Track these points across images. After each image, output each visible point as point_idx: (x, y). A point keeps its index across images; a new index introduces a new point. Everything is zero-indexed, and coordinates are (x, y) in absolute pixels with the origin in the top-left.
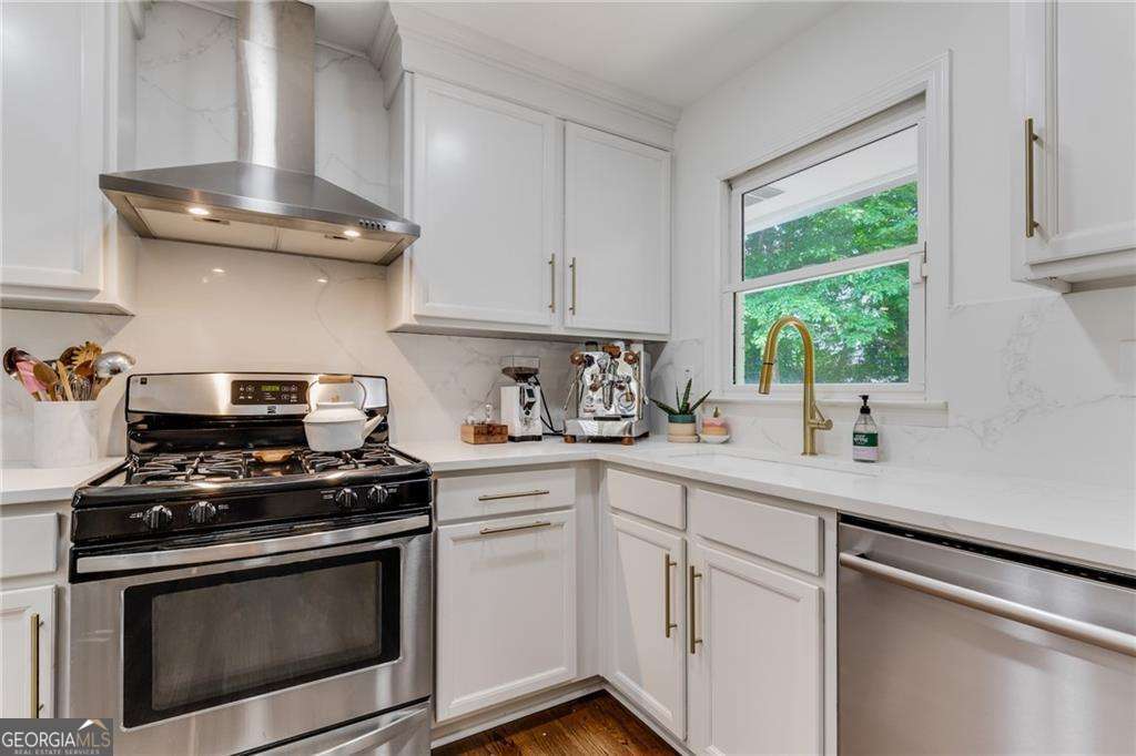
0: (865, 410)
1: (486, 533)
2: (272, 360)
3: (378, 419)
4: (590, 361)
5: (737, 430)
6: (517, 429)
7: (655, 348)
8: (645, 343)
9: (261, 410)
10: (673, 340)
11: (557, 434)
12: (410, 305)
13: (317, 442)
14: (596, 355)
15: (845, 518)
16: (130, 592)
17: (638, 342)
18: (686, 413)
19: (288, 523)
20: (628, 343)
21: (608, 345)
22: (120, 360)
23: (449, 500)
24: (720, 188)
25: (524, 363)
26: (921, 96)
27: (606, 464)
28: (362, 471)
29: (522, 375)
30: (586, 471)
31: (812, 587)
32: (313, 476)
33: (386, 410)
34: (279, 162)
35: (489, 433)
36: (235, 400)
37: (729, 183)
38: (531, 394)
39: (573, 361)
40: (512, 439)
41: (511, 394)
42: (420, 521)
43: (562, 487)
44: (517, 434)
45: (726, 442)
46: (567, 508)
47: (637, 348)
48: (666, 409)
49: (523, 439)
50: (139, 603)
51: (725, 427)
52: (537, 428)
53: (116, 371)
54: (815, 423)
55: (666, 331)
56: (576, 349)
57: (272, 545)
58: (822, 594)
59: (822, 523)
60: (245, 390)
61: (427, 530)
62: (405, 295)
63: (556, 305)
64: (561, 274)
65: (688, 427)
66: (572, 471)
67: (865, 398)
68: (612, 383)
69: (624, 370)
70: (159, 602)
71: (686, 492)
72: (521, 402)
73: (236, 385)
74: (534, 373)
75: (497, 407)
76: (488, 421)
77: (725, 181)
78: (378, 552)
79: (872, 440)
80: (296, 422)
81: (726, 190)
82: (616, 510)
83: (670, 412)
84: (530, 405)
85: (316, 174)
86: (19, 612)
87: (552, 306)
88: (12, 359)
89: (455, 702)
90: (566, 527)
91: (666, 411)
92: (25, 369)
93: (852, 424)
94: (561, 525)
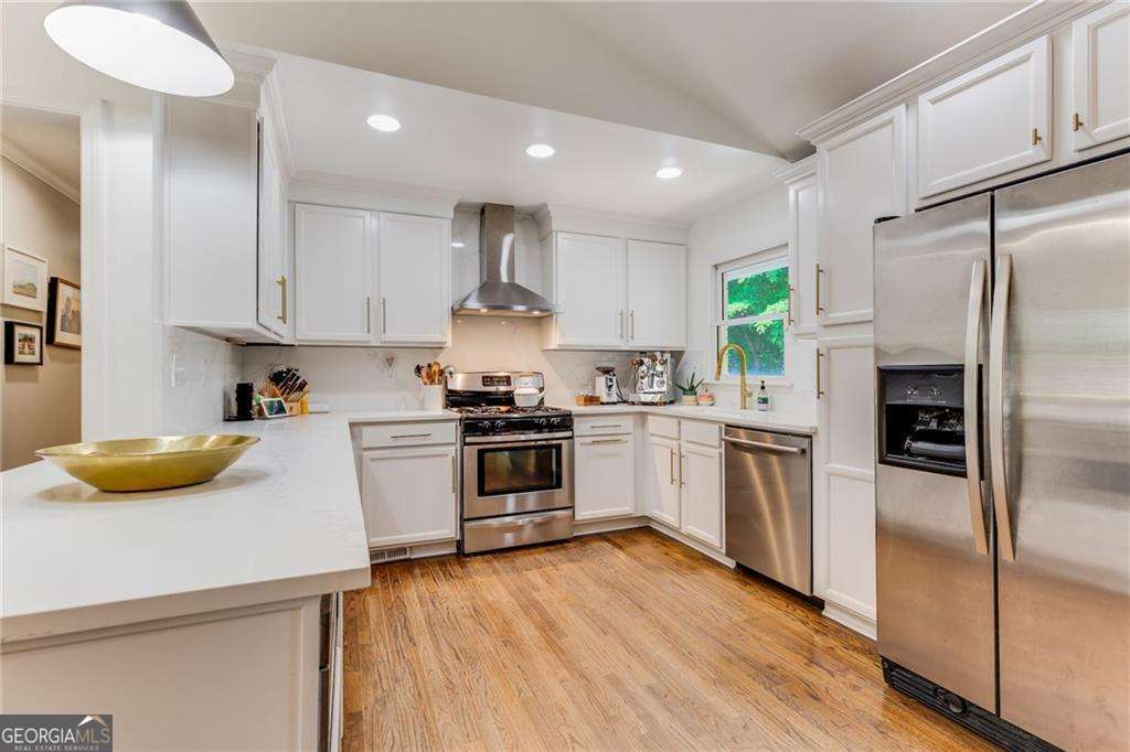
0: (763, 388)
1: (594, 442)
4: (642, 363)
5: (717, 400)
6: (604, 399)
7: (677, 355)
8: (671, 352)
9: (494, 389)
10: (689, 350)
11: (625, 402)
12: (555, 339)
13: (519, 403)
14: (646, 360)
15: (728, 426)
16: (479, 450)
17: (667, 352)
18: (692, 390)
20: (662, 352)
21: (651, 355)
22: (451, 369)
23: (580, 427)
24: (709, 269)
25: (607, 364)
26: (787, 245)
27: (649, 414)
29: (607, 371)
30: (638, 417)
31: (717, 451)
33: (543, 388)
35: (591, 400)
36: (485, 384)
37: (716, 267)
38: (611, 380)
39: (633, 363)
40: (602, 404)
41: (601, 381)
42: (568, 434)
43: (627, 424)
44: (605, 401)
45: (712, 405)
46: (630, 433)
47: (667, 356)
48: (682, 388)
49: (607, 403)
50: (483, 455)
51: (711, 397)
52: (615, 399)
54: (745, 394)
55: (684, 345)
56: (636, 358)
58: (721, 454)
59: (720, 428)
60: (487, 381)
61: (572, 438)
62: (554, 334)
63: (624, 336)
64: (626, 320)
65: (692, 397)
66: (631, 417)
67: (763, 382)
68: (653, 375)
69: (659, 368)
70: (487, 455)
71: (679, 423)
72: (607, 383)
73: (484, 378)
74: (612, 369)
75: (594, 387)
76: (590, 394)
77: (714, 265)
78: (554, 445)
79: (765, 401)
80: (510, 393)
81: (713, 271)
82: (652, 435)
83: (685, 390)
84: (611, 386)
85: (515, 283)
86: (447, 455)
87: (622, 336)
88: (418, 369)
89: (582, 514)
90: (629, 443)
91: (682, 389)
92: (424, 372)
93: (757, 394)
94: (627, 442)
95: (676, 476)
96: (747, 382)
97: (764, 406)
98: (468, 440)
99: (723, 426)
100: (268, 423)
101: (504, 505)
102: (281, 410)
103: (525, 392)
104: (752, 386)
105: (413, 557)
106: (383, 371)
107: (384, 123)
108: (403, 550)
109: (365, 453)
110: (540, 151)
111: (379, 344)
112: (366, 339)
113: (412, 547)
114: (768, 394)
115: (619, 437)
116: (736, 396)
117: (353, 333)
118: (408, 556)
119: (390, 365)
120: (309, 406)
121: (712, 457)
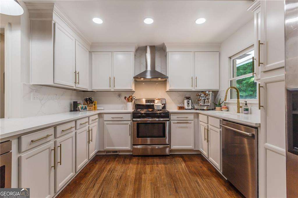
0: (246, 104)
1: (178, 123)
2: (150, 97)
3: (164, 105)
5: (230, 108)
7: (216, 92)
8: (213, 91)
9: (149, 104)
10: (220, 90)
11: (194, 109)
12: (168, 88)
13: (156, 108)
15: (224, 120)
16: (137, 123)
17: (211, 91)
18: (219, 105)
19: (152, 117)
20: (209, 91)
21: (204, 92)
22: (135, 97)
23: (173, 117)
24: (227, 59)
25: (188, 96)
27: (200, 113)
28: (161, 112)
29: (188, 98)
30: (196, 115)
31: (219, 130)
32: (155, 112)
33: (165, 104)
34: (151, 69)
35: (181, 108)
36: (146, 102)
37: (230, 58)
38: (189, 101)
39: (197, 95)
41: (186, 101)
42: (168, 119)
43: (191, 117)
44: (186, 108)
46: (193, 120)
47: (211, 93)
50: (138, 124)
51: (227, 108)
52: (190, 107)
53: (134, 99)
54: (239, 107)
55: (219, 89)
56: (198, 93)
57: (150, 120)
60: (147, 101)
61: (169, 121)
62: (167, 86)
63: (193, 86)
64: (194, 80)
65: (219, 108)
66: (193, 114)
67: (246, 102)
73: (146, 100)
74: (190, 97)
75: (184, 104)
76: (182, 106)
77: (229, 58)
78: (163, 123)
79: (247, 110)
80: (153, 105)
81: (229, 59)
82: (201, 121)
84: (189, 103)
85: (156, 70)
86: (128, 124)
87: (192, 86)
88: (125, 98)
89: (173, 147)
90: (192, 123)
91: (216, 104)
92: (126, 99)
93: (244, 107)
94: (191, 123)
95: (206, 138)
96: (240, 102)
97: (246, 112)
98: (134, 119)
99: (222, 120)
100: (80, 112)
101: (147, 141)
102: (86, 108)
103: (158, 104)
104: (242, 103)
105: (119, 154)
106: (118, 98)
107: (98, 21)
108: (116, 152)
109: (105, 122)
110: (149, 21)
111: (114, 91)
112: (110, 89)
113: (120, 151)
114: (249, 107)
115: (188, 121)
116: (236, 107)
117: (106, 87)
118: (118, 153)
119: (119, 96)
120: (97, 108)
121: (218, 132)
